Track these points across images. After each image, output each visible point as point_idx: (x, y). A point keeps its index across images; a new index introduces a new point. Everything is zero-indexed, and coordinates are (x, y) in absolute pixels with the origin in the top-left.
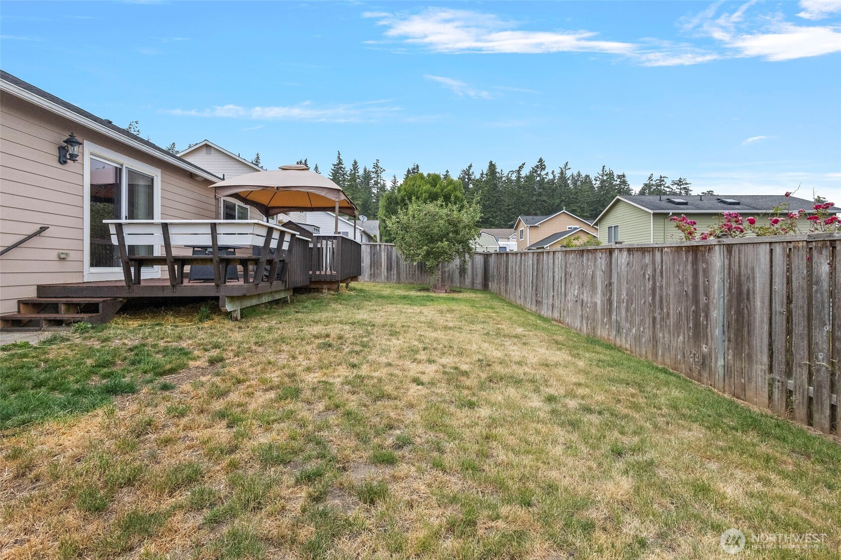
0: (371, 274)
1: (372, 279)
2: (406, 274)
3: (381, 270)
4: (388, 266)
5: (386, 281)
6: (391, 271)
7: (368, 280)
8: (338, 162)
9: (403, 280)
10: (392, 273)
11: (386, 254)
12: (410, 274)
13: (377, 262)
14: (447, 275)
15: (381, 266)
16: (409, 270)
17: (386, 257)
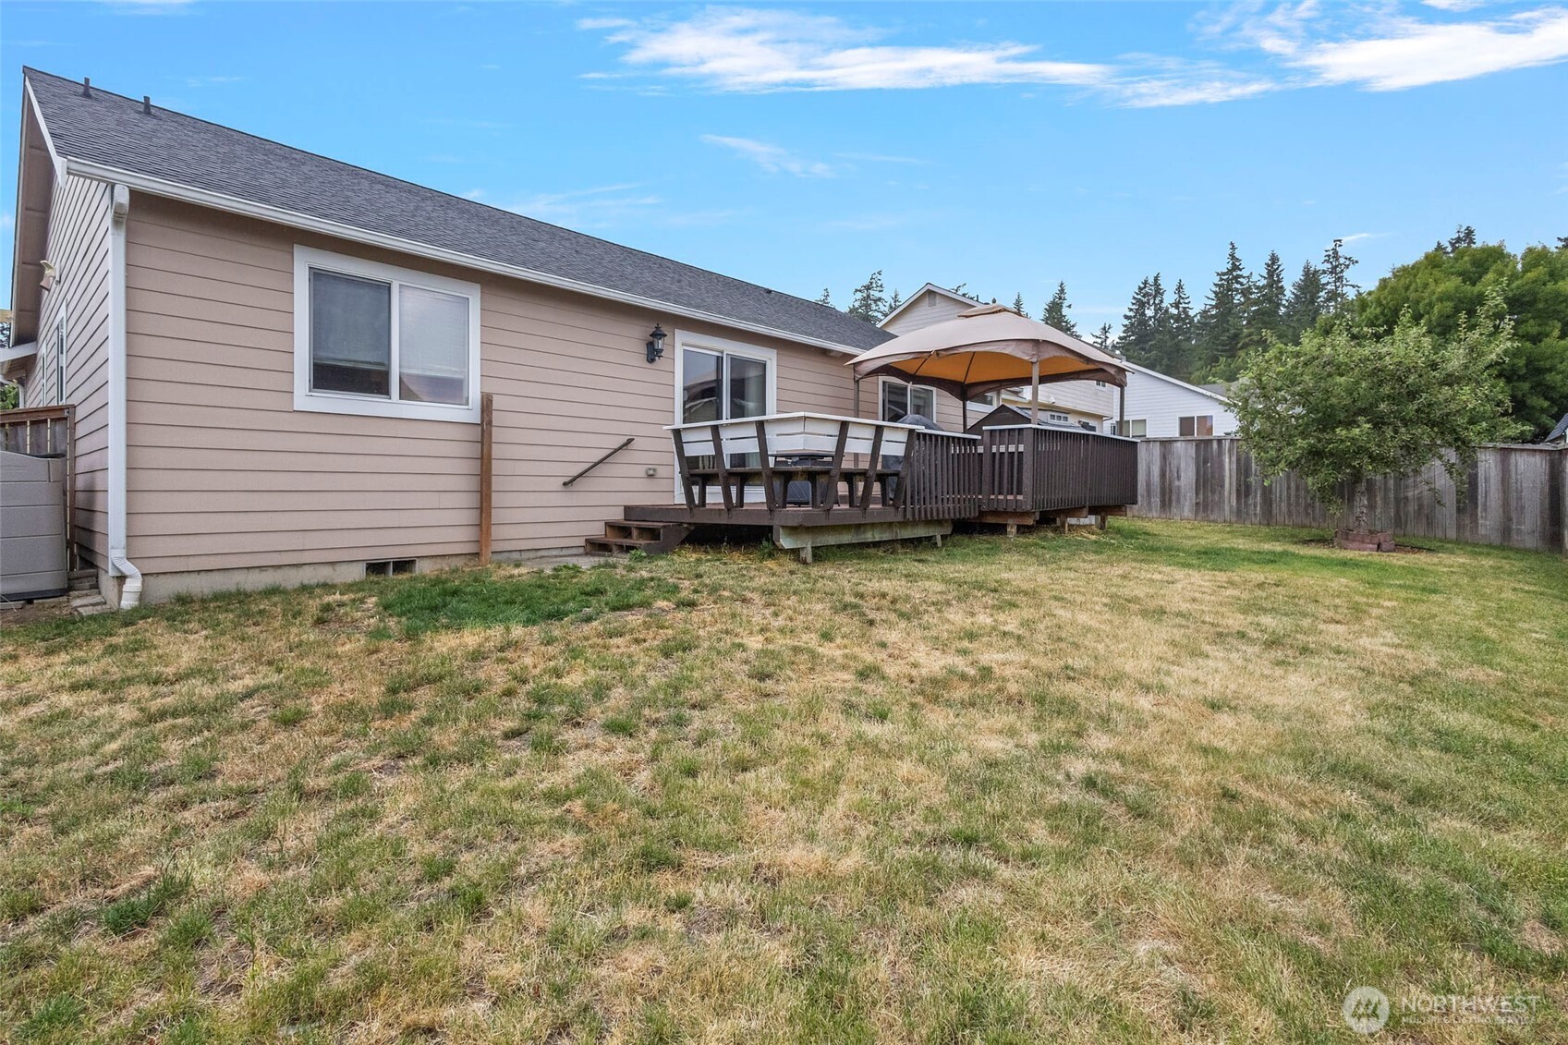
0: (1197, 504)
1: (1201, 514)
2: (1289, 504)
3: (1222, 494)
4: (1239, 486)
5: (1234, 519)
6: (1247, 496)
7: (1191, 516)
8: (1229, 266)
9: (1280, 519)
10: (1251, 501)
11: (1234, 459)
12: (1298, 504)
13: (1213, 477)
14: (1412, 508)
15: (1222, 486)
16: (1297, 496)
17: (1234, 466)
